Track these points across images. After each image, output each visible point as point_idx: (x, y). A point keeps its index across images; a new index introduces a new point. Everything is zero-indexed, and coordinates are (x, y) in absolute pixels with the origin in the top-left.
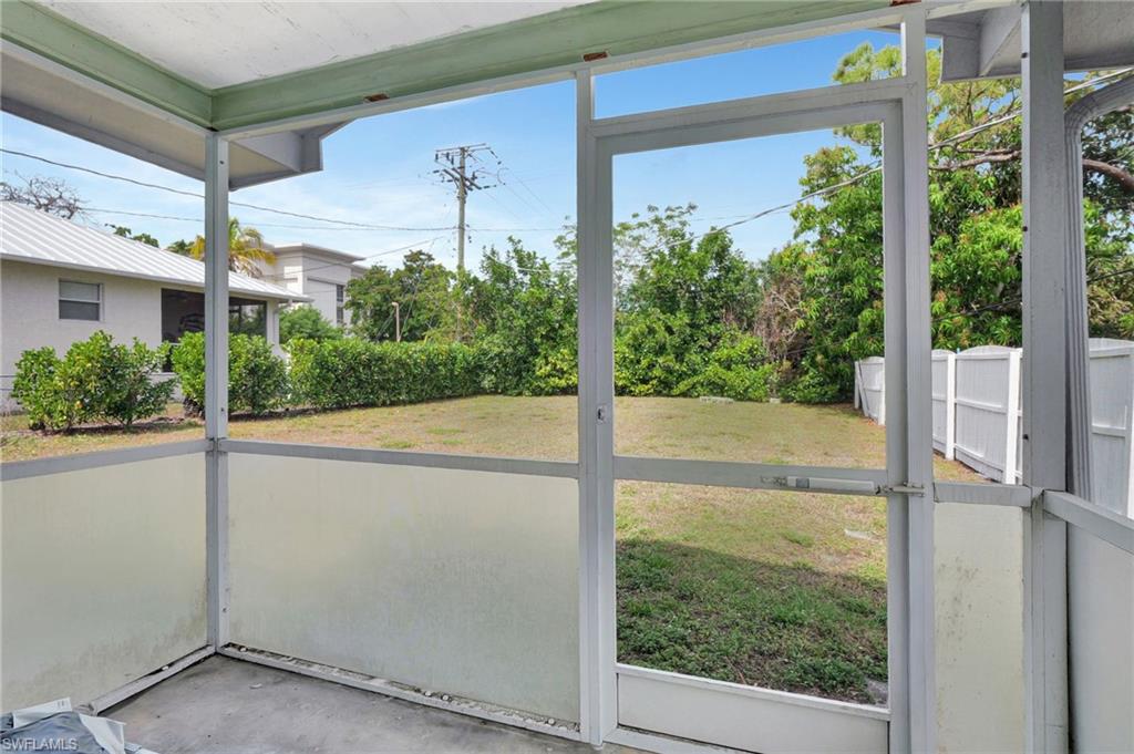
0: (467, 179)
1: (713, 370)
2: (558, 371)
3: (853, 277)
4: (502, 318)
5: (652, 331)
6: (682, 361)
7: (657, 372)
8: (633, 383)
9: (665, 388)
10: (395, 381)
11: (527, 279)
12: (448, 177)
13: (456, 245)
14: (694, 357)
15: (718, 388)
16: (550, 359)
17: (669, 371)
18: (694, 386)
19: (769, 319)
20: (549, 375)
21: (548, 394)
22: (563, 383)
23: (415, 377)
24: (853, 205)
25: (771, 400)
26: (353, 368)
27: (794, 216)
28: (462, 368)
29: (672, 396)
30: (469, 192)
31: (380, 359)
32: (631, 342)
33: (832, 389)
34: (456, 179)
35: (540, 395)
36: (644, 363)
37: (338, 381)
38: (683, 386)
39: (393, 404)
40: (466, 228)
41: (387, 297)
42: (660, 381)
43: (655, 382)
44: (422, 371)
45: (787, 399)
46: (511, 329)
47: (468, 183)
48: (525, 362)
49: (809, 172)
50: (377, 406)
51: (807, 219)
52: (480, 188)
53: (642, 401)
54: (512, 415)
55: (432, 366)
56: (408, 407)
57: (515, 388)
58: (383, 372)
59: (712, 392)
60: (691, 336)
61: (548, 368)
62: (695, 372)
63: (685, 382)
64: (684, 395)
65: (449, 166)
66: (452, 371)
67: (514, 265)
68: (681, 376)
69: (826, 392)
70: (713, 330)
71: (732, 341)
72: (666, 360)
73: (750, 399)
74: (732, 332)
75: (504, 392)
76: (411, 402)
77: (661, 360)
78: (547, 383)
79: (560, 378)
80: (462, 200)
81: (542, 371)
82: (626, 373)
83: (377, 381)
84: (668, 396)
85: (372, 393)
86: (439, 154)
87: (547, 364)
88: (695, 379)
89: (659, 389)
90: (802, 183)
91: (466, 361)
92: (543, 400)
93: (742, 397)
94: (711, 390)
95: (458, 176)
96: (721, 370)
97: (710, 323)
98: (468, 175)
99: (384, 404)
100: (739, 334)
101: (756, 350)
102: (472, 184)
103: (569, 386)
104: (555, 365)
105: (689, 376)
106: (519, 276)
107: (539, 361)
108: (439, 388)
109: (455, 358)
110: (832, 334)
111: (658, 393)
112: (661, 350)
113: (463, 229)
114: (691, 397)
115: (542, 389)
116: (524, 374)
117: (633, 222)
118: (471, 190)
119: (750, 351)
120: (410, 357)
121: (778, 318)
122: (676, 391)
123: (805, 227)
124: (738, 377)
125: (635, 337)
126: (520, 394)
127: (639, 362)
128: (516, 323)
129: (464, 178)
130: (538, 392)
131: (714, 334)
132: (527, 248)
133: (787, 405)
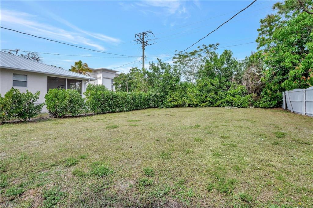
0: (145, 42)
1: (228, 98)
2: (175, 100)
3: (285, 60)
4: (156, 83)
5: (206, 85)
6: (217, 95)
7: (208, 99)
8: (200, 103)
9: (211, 104)
10: (121, 104)
11: (164, 71)
12: (139, 42)
13: (142, 63)
14: (221, 93)
15: (231, 104)
16: (172, 96)
17: (213, 98)
18: (222, 103)
19: (248, 79)
20: (171, 102)
21: (171, 107)
22: (176, 104)
23: (128, 102)
24: (284, 33)
25: (250, 107)
26: (107, 100)
27: (257, 41)
28: (143, 100)
29: (214, 107)
30: (146, 46)
31: (116, 97)
32: (199, 89)
33: (274, 103)
34: (141, 42)
35: (169, 108)
36: (204, 96)
37: (102, 104)
38: (218, 103)
39: (121, 112)
40: (145, 57)
41: (124, 81)
42: (210, 102)
43: (208, 102)
44: (130, 101)
45: (256, 107)
46: (158, 86)
47: (145, 43)
48: (164, 97)
49: (261, 26)
50: (115, 112)
51: (262, 42)
52: (149, 45)
53: (203, 109)
54: (159, 114)
55: (134, 99)
56: (126, 113)
57: (161, 106)
58: (117, 101)
59: (228, 105)
60: (220, 86)
61: (171, 99)
62: (222, 98)
63: (219, 102)
64: (218, 106)
65: (139, 38)
66: (141, 101)
67: (160, 67)
68: (217, 100)
69: (272, 104)
70: (227, 84)
71: (234, 87)
72: (212, 94)
73: (242, 107)
74: (234, 84)
75: (157, 107)
76: (127, 111)
77: (210, 95)
78: (171, 104)
79: (175, 102)
80: (144, 49)
81: (169, 100)
82: (197, 100)
83: (115, 104)
84: (212, 107)
85: (114, 108)
86: (136, 35)
87: (171, 98)
88: (222, 101)
89: (209, 104)
90: (259, 30)
91: (145, 97)
92: (170, 109)
93: (239, 106)
94: (228, 104)
95: (142, 41)
96: (232, 98)
97: (226, 81)
98: (145, 41)
99: (118, 112)
100: (237, 85)
101: (244, 90)
102: (146, 44)
103: (178, 105)
104: (174, 98)
105: (220, 100)
106: (161, 70)
107: (168, 97)
108: (136, 106)
109: (141, 97)
110: (273, 82)
111: (209, 106)
112: (209, 91)
113: (144, 57)
114: (221, 107)
115: (170, 106)
116: (163, 101)
117: (198, 50)
118: (146, 45)
119: (242, 90)
120: (126, 96)
121: (251, 79)
122: (215, 105)
123: (262, 44)
124: (238, 99)
125: (200, 87)
126: (162, 108)
127: (202, 96)
128: (160, 84)
129: (144, 42)
130: (168, 107)
131: (228, 85)
132: (163, 61)
133: (256, 109)
